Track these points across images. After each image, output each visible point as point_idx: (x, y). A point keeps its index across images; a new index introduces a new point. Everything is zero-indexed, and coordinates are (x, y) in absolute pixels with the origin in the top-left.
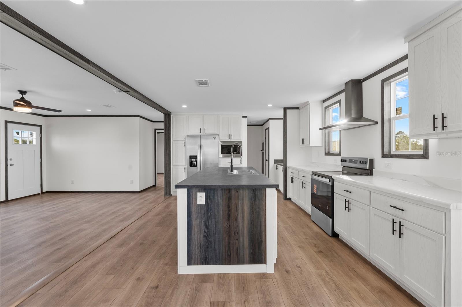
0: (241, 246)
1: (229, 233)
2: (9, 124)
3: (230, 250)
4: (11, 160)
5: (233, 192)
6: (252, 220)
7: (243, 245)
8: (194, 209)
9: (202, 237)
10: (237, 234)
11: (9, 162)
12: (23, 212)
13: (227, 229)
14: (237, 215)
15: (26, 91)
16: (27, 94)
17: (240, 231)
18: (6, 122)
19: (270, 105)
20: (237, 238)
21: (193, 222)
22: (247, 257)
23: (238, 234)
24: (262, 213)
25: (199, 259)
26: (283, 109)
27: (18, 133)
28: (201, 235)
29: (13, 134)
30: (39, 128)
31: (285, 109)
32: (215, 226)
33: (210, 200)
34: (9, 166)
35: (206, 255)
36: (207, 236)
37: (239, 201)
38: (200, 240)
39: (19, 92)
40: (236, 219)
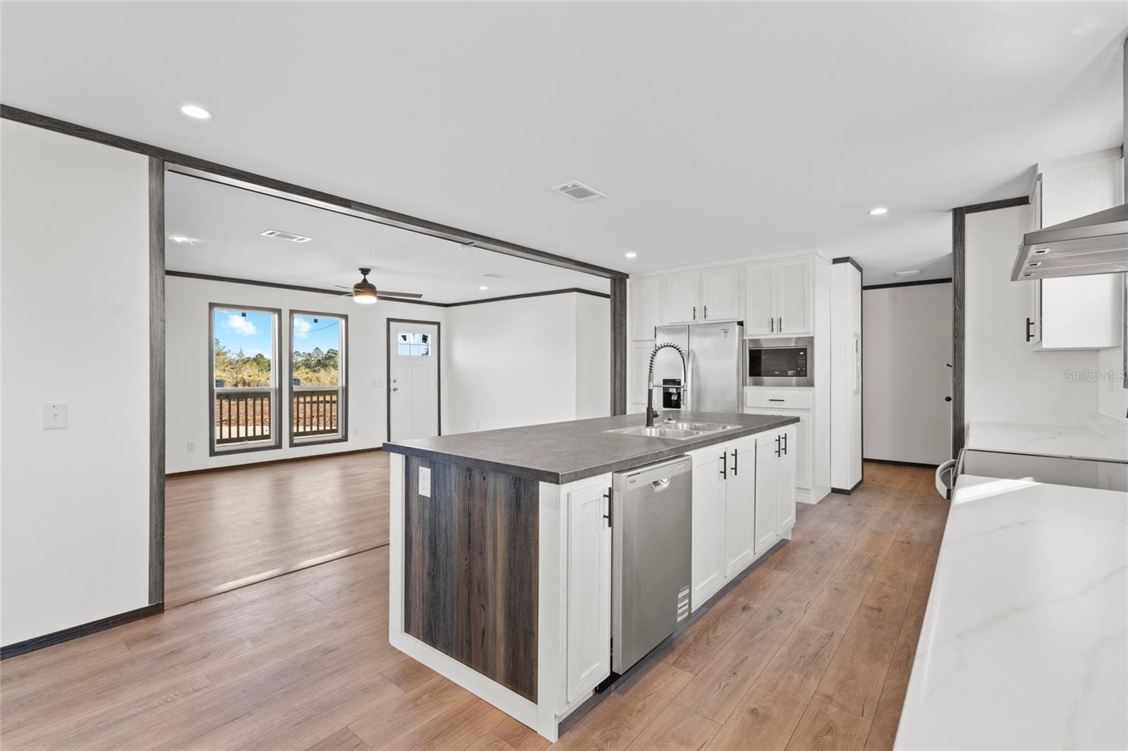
0: (490, 628)
1: (469, 583)
2: (391, 323)
3: (470, 628)
4: (395, 382)
5: (477, 477)
6: (512, 563)
7: (495, 628)
8: (415, 505)
9: (425, 574)
10: (483, 592)
11: (393, 385)
12: (382, 468)
13: (466, 572)
14: (483, 541)
15: (368, 268)
16: (370, 273)
17: (489, 587)
18: (389, 320)
19: (879, 211)
20: (483, 603)
21: (413, 535)
22: (502, 664)
23: (486, 594)
24: (533, 550)
25: (421, 627)
26: (951, 214)
27: (404, 337)
28: (424, 570)
29: (397, 339)
30: (436, 326)
31: (959, 215)
32: (445, 555)
33: (438, 489)
34: (392, 392)
35: (430, 622)
36: (433, 575)
37: (488, 504)
38: (423, 581)
39: (360, 271)
40: (482, 553)
